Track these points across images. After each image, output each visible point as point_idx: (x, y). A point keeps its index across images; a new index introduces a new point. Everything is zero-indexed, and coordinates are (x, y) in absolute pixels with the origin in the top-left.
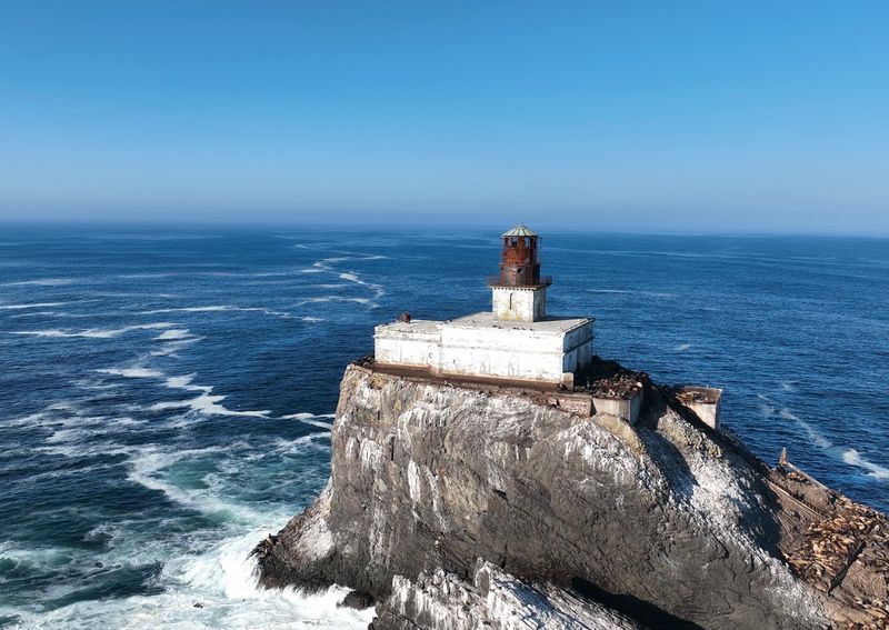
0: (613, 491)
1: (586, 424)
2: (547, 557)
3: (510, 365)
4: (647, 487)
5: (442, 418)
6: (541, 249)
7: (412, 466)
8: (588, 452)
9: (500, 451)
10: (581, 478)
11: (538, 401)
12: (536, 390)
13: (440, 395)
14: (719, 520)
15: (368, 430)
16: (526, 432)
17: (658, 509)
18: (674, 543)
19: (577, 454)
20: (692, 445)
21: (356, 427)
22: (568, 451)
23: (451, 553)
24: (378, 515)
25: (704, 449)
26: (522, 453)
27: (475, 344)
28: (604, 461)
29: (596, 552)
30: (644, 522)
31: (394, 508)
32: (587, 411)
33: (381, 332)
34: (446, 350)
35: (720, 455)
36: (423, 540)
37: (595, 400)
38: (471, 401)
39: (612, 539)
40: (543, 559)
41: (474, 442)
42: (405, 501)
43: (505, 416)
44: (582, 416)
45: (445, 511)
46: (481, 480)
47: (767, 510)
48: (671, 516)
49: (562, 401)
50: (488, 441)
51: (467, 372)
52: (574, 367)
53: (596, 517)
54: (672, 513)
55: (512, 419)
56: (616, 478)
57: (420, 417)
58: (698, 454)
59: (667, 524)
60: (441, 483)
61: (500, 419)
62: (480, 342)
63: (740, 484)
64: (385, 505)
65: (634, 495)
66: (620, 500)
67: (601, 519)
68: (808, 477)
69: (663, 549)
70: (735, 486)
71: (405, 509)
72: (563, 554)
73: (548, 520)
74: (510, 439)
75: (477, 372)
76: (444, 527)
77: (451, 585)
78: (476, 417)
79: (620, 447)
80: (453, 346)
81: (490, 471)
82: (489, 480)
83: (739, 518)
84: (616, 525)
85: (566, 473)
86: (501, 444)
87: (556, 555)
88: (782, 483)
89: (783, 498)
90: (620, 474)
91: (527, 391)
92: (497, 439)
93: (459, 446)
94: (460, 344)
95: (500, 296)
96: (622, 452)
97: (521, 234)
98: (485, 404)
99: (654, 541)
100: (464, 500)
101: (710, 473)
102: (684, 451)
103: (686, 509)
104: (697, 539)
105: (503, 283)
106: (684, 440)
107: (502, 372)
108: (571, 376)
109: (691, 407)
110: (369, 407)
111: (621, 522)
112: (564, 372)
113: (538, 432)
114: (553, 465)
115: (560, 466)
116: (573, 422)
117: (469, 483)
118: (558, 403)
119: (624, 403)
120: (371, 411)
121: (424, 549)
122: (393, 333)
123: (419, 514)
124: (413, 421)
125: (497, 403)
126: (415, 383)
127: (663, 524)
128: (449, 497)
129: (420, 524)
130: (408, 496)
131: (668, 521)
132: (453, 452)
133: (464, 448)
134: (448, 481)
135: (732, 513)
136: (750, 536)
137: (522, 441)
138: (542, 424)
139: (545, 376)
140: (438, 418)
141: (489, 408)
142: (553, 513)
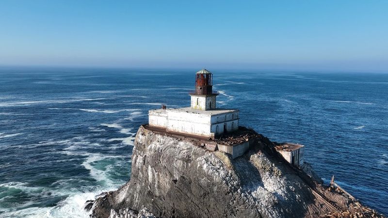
0: (213, 184)
1: (210, 155)
2: (187, 210)
3: (192, 129)
4: (228, 184)
5: (161, 149)
6: (213, 79)
7: (150, 167)
8: (205, 166)
9: (179, 164)
10: (203, 178)
11: (196, 144)
12: (197, 140)
13: (162, 139)
14: (264, 203)
15: (141, 152)
16: (189, 156)
17: (231, 194)
18: (238, 210)
19: (201, 167)
20: (265, 169)
21: (137, 151)
22: (199, 165)
23: (157, 204)
24: (138, 187)
25: (271, 171)
26: (187, 165)
27: (179, 119)
28: (211, 171)
29: (206, 210)
30: (224, 199)
31: (143, 184)
32: (213, 149)
33: (151, 112)
34: (169, 121)
35: (280, 175)
36: (148, 198)
37: (218, 145)
38: (172, 142)
39: (212, 205)
40: (186, 211)
41: (170, 159)
42: (147, 182)
43: (183, 150)
44: (210, 151)
45: (159, 187)
46: (171, 175)
47: (301, 203)
48: (237, 198)
49: (206, 145)
50: (176, 159)
51: (177, 130)
52: (215, 130)
53: (205, 195)
54: (237, 197)
55: (185, 151)
56: (214, 179)
57: (153, 148)
58: (267, 173)
59: (234, 201)
60: (158, 175)
61: (181, 151)
62: (181, 118)
63: (288, 189)
64: (141, 183)
65: (221, 187)
66: (215, 189)
67: (207, 196)
68: (344, 191)
69: (233, 212)
70: (284, 189)
71: (146, 185)
72: (193, 210)
73: (189, 195)
74: (183, 159)
75: (180, 131)
76: (157, 194)
77: (129, 215)
78: (172, 149)
79: (222, 166)
80: (172, 119)
81: (175, 172)
82: (175, 175)
83: (276, 203)
84: (212, 199)
85: (198, 175)
86: (180, 161)
87: (190, 210)
88: (321, 192)
89: (319, 198)
90: (216, 177)
91: (194, 139)
92: (178, 159)
93: (165, 161)
94: (174, 118)
95: (194, 99)
96: (222, 168)
97: (202, 73)
98: (177, 144)
99: (228, 208)
100: (165, 184)
101: (271, 182)
102: (260, 171)
103: (246, 196)
104: (248, 210)
105: (195, 94)
106: (260, 166)
107: (189, 131)
108: (213, 134)
109: (280, 152)
110: (141, 142)
111: (215, 198)
112: (211, 132)
113: (193, 157)
114: (194, 171)
115: (196, 172)
116: (206, 153)
117: (168, 177)
118: (204, 145)
119: (230, 147)
120: (141, 144)
121: (148, 202)
122: (155, 113)
123: (150, 188)
124: (151, 149)
125: (181, 143)
126: (155, 134)
127: (232, 201)
128: (161, 182)
129: (149, 192)
130: (148, 180)
131: (235, 200)
132: (163, 163)
133: (167, 162)
134: (160, 175)
135: (272, 200)
136: (280, 212)
137: (187, 160)
138: (195, 154)
139: (204, 133)
140: (159, 148)
141: (178, 146)
142: (191, 192)
